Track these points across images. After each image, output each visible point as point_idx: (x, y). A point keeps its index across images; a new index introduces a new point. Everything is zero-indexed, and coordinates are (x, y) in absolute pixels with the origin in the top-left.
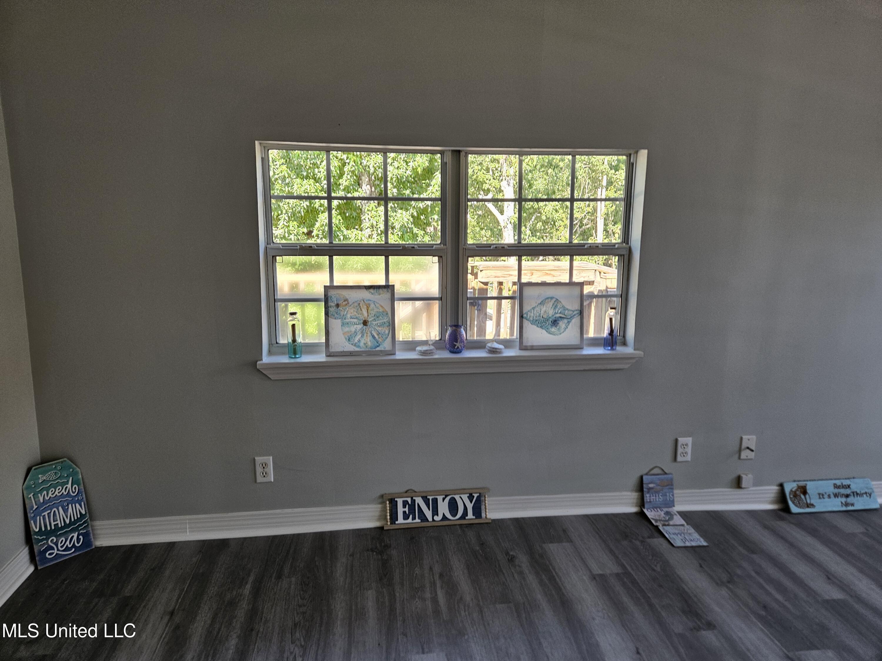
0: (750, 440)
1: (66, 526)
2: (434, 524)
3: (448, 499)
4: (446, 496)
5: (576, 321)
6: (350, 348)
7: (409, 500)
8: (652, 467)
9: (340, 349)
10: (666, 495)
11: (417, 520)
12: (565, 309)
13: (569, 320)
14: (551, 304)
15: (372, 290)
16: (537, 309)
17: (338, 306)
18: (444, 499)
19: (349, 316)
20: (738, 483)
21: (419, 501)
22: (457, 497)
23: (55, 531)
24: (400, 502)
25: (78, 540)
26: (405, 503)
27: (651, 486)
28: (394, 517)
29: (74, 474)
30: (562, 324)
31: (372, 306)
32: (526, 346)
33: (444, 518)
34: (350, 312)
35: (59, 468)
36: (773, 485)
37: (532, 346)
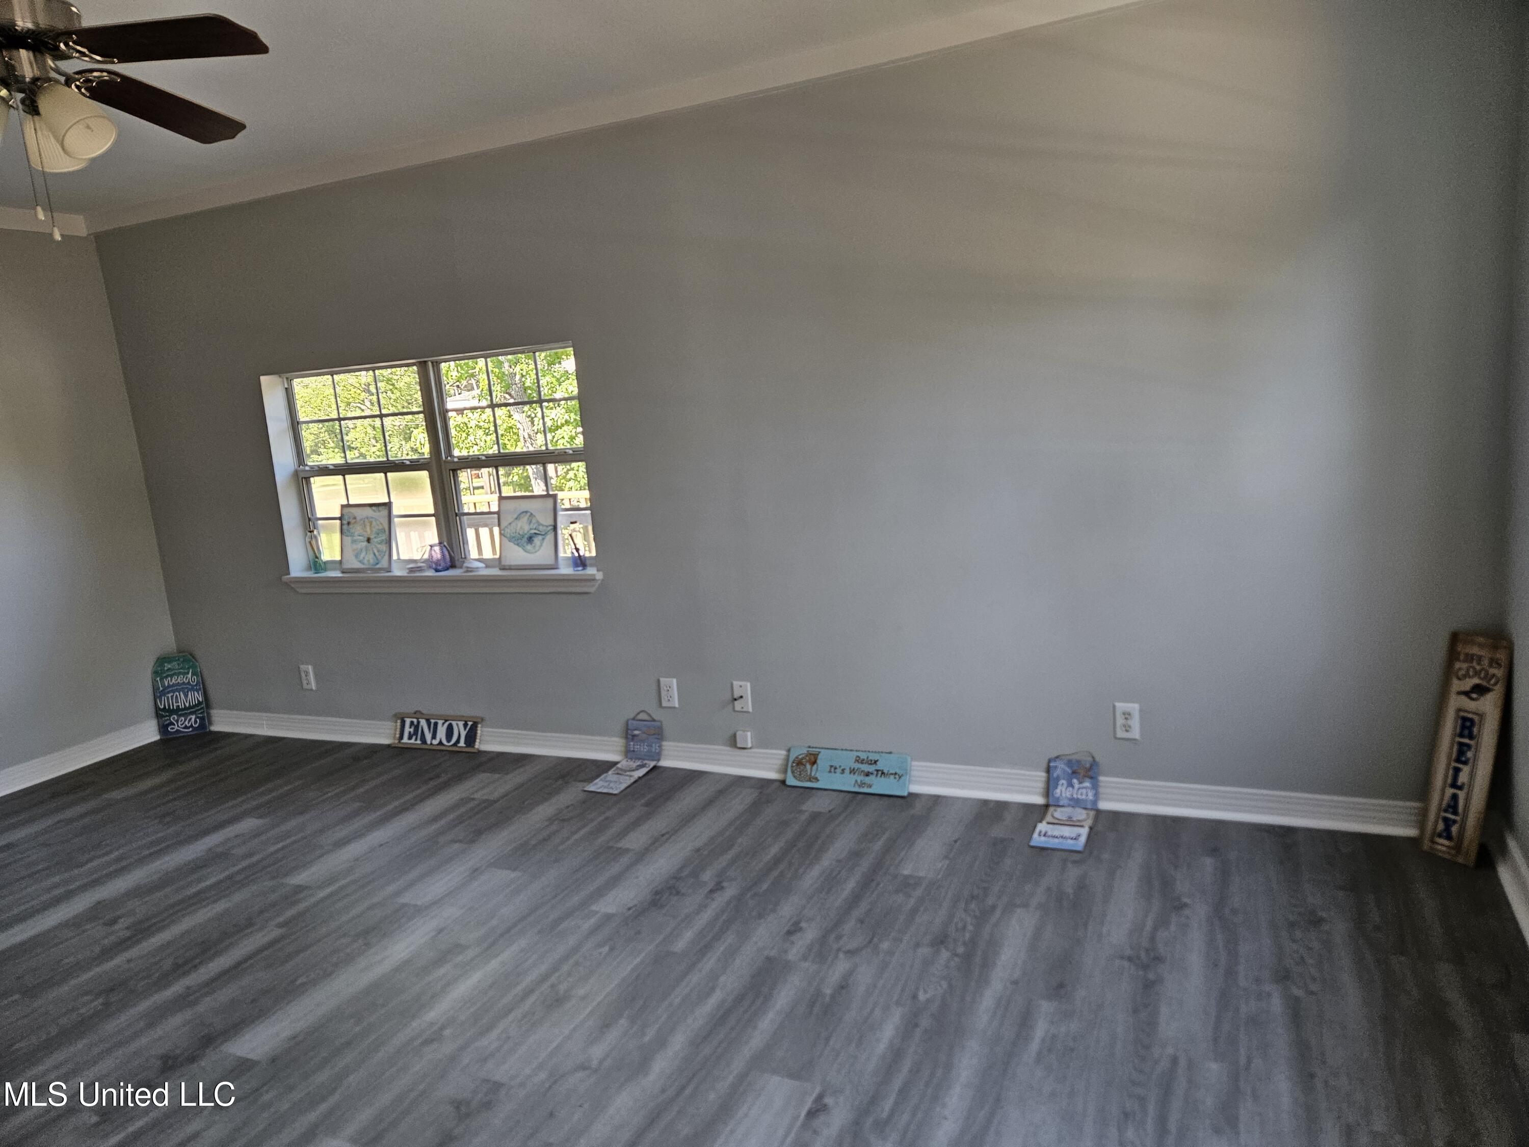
0: (744, 687)
1: (186, 708)
2: (431, 747)
3: (447, 723)
4: (446, 721)
5: (550, 537)
6: (357, 565)
7: (415, 722)
8: (638, 711)
9: (350, 566)
10: (652, 746)
11: (419, 742)
12: (539, 524)
13: (543, 537)
14: (526, 518)
15: (374, 508)
16: (514, 524)
17: (349, 523)
18: (443, 724)
19: (356, 534)
20: (733, 742)
21: (423, 723)
22: (454, 723)
23: (177, 711)
24: (408, 721)
25: (196, 722)
26: (412, 723)
27: (636, 732)
28: (401, 737)
29: (194, 667)
30: (537, 540)
31: (374, 523)
32: (504, 566)
33: (441, 743)
34: (357, 529)
35: (182, 659)
36: (781, 749)
37: (510, 566)
